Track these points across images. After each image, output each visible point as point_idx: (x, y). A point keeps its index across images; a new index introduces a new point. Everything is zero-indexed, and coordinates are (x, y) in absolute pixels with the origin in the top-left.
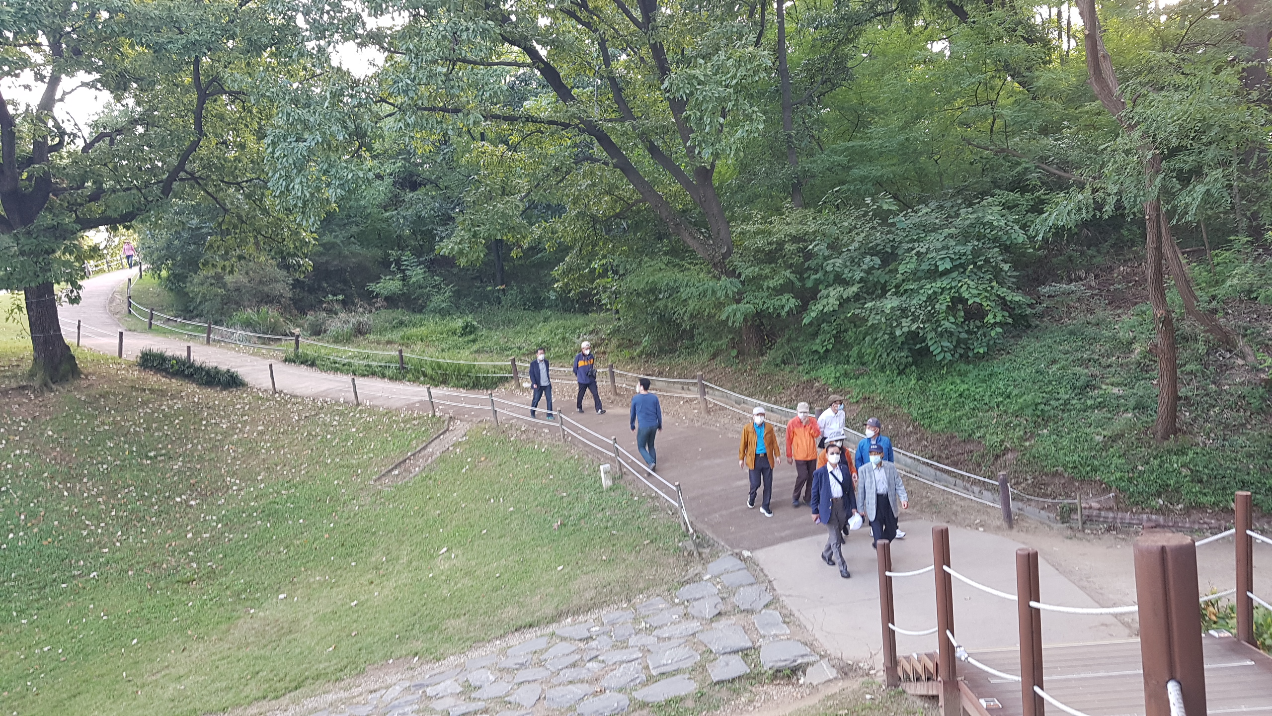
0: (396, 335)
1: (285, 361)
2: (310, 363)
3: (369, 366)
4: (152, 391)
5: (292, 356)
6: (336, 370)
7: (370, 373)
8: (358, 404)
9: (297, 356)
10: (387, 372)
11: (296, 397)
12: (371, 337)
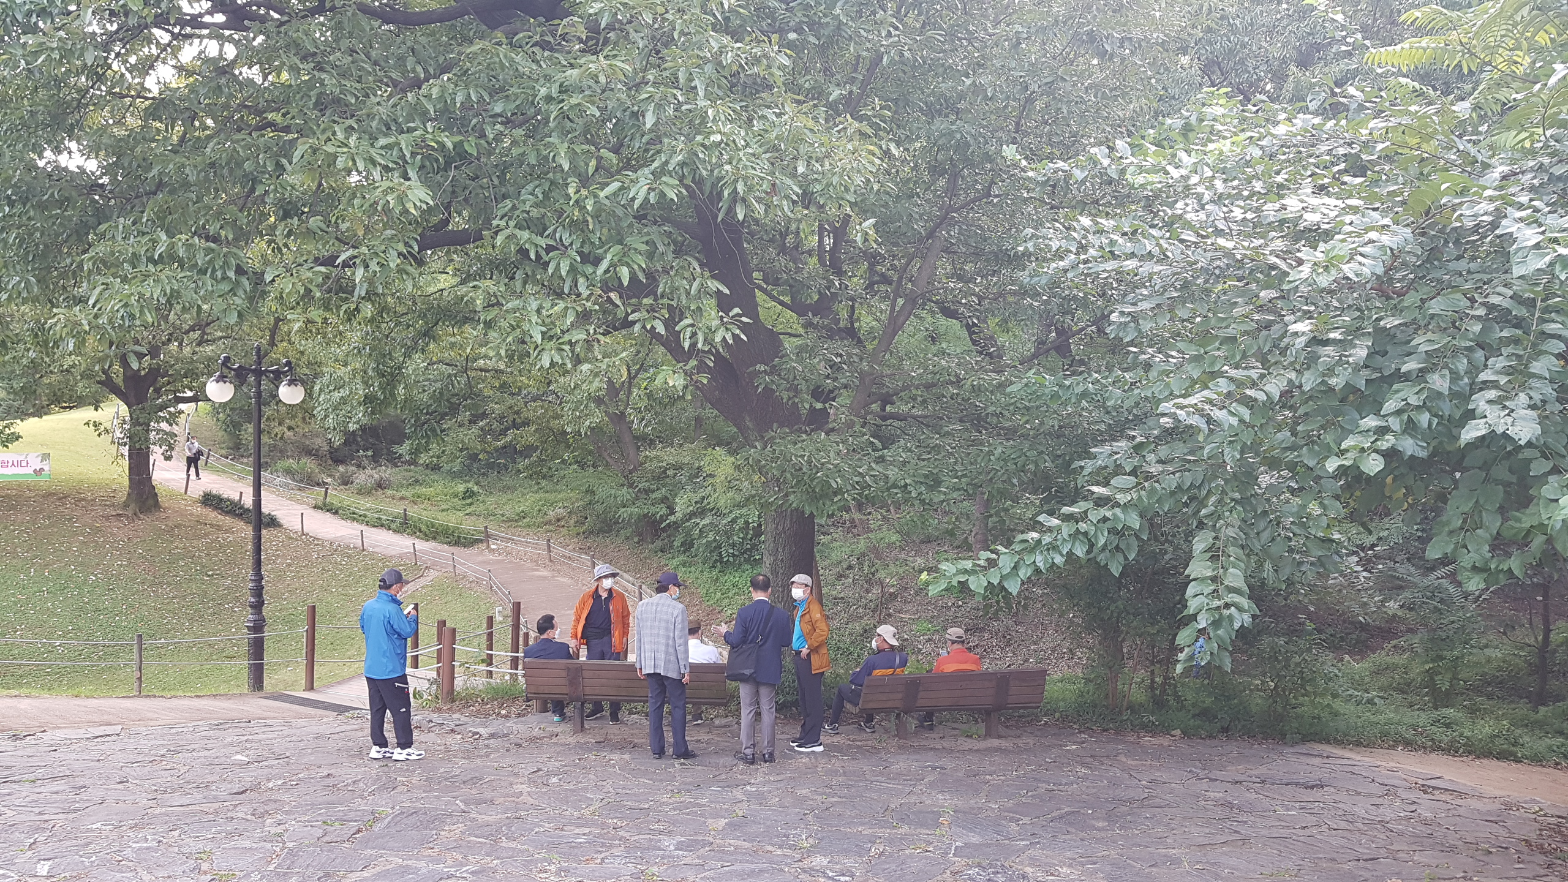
0: (409, 493)
1: (315, 507)
2: (335, 511)
3: (380, 519)
4: (212, 525)
5: (320, 504)
6: (354, 519)
7: (379, 524)
8: (364, 550)
9: (325, 505)
10: (393, 526)
11: (318, 539)
12: (390, 492)
